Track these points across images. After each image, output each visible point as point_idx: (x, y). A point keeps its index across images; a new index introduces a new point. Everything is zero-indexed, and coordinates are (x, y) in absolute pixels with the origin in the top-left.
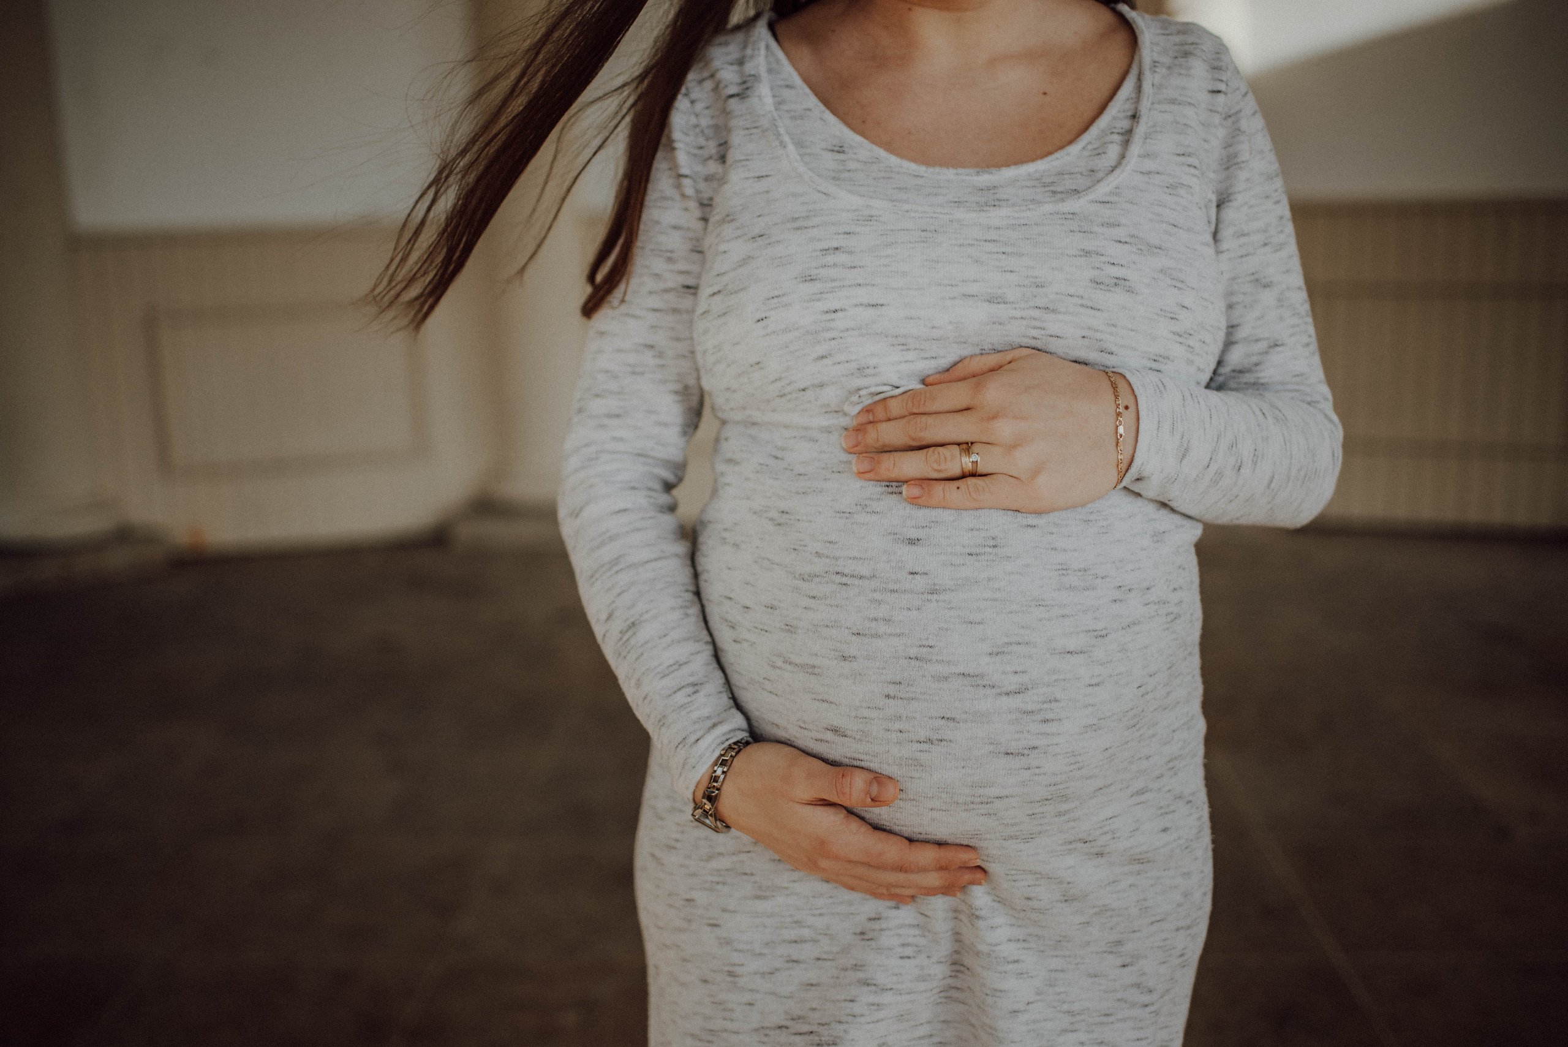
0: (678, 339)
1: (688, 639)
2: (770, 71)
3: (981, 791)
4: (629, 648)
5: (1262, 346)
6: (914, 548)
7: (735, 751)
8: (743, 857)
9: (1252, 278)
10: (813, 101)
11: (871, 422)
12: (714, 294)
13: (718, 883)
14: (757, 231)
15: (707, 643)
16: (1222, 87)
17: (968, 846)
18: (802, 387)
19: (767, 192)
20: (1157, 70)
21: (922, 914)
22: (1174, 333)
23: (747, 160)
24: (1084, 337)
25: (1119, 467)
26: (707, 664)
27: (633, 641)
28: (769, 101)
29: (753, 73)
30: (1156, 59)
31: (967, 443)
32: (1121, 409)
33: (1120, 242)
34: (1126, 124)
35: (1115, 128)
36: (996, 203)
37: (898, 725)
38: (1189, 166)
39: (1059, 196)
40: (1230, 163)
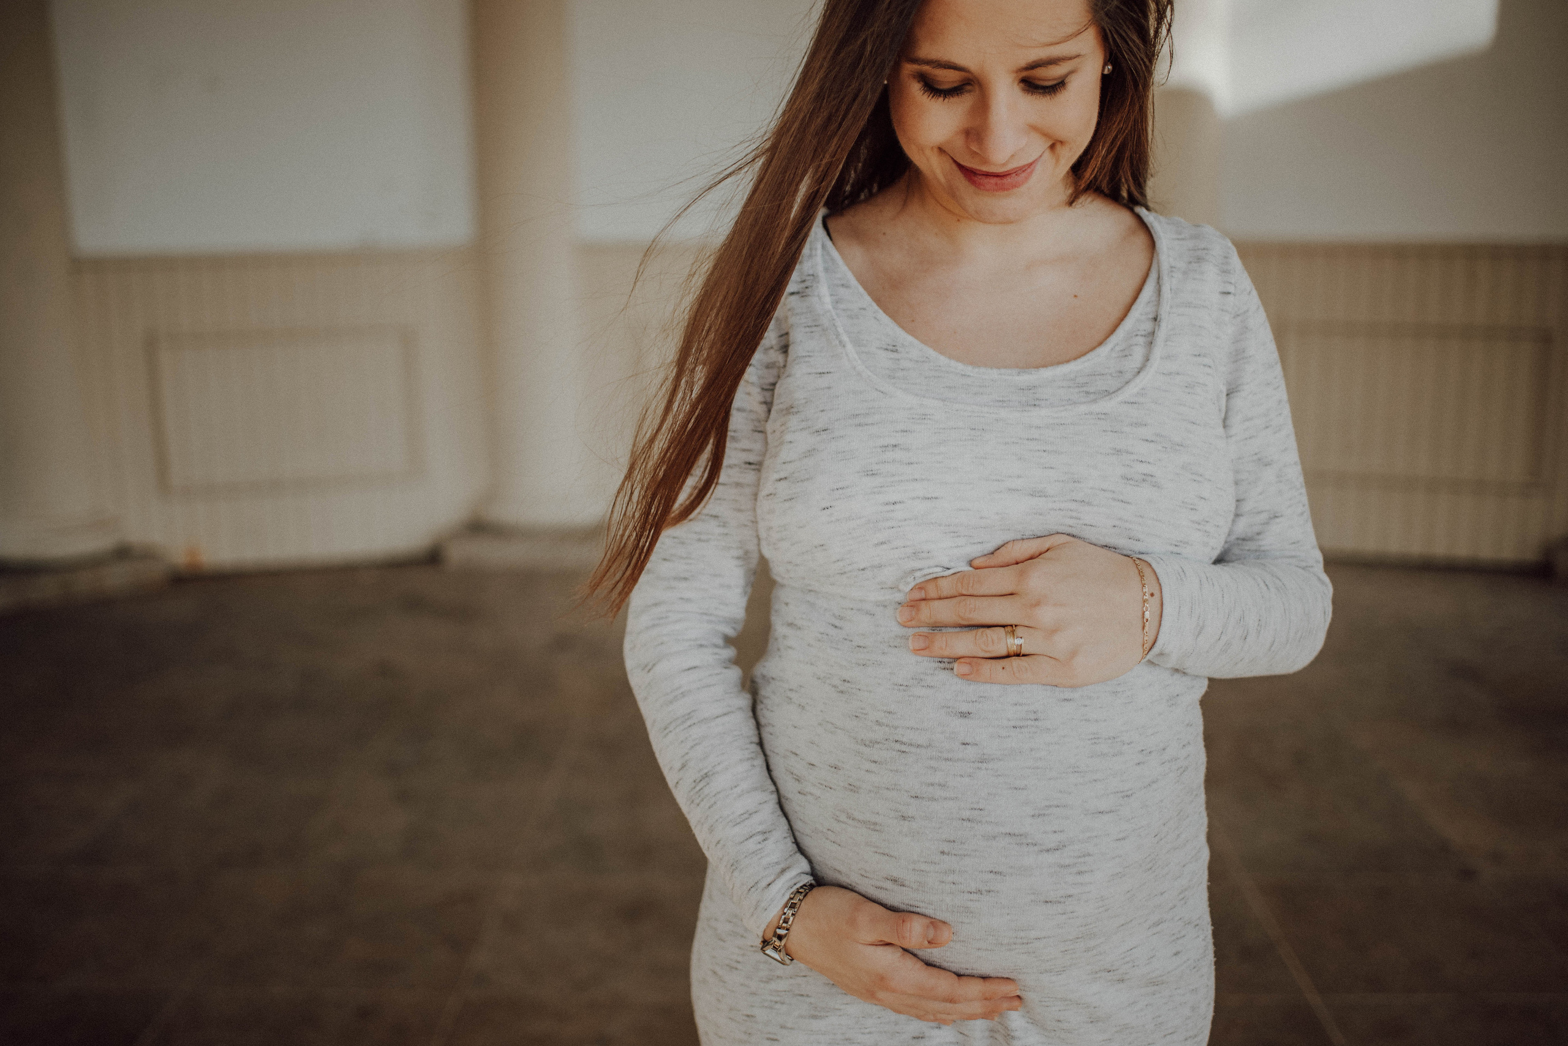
0: (739, 510)
1: (756, 789)
2: (826, 270)
3: (1022, 934)
4: (702, 796)
5: (1264, 517)
6: (964, 721)
7: (803, 894)
8: (799, 980)
9: (1255, 458)
10: (867, 299)
11: (924, 600)
12: (780, 480)
13: (776, 1002)
14: (820, 425)
15: (772, 792)
16: (1231, 289)
17: (1007, 978)
18: (862, 567)
19: (829, 388)
20: (1174, 274)
21: (961, 1033)
22: (1193, 522)
23: (809, 356)
24: (1114, 526)
25: (1145, 647)
26: (773, 813)
27: (706, 791)
28: (827, 299)
29: (811, 272)
30: (1173, 265)
31: (1012, 626)
32: (1147, 597)
33: (1147, 440)
34: (1148, 326)
35: (1139, 330)
36: (1037, 403)
37: (950, 878)
38: (1204, 365)
39: (1092, 397)
40: (1238, 357)
